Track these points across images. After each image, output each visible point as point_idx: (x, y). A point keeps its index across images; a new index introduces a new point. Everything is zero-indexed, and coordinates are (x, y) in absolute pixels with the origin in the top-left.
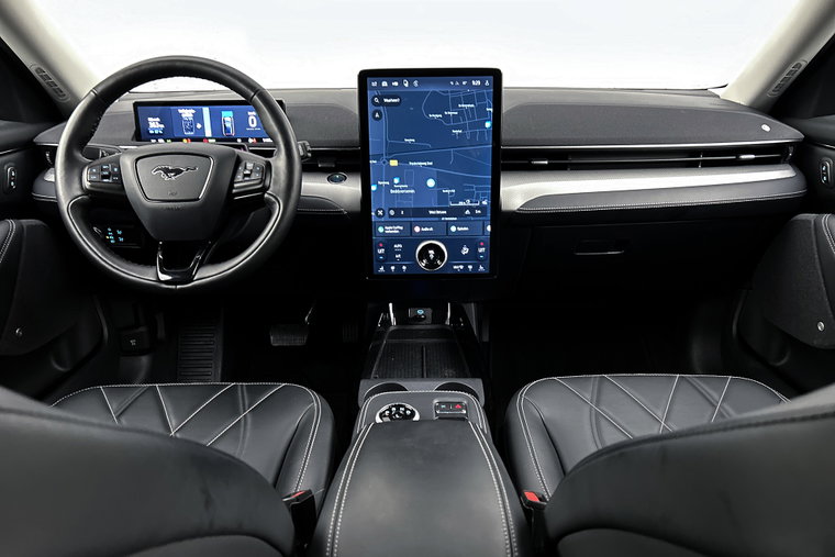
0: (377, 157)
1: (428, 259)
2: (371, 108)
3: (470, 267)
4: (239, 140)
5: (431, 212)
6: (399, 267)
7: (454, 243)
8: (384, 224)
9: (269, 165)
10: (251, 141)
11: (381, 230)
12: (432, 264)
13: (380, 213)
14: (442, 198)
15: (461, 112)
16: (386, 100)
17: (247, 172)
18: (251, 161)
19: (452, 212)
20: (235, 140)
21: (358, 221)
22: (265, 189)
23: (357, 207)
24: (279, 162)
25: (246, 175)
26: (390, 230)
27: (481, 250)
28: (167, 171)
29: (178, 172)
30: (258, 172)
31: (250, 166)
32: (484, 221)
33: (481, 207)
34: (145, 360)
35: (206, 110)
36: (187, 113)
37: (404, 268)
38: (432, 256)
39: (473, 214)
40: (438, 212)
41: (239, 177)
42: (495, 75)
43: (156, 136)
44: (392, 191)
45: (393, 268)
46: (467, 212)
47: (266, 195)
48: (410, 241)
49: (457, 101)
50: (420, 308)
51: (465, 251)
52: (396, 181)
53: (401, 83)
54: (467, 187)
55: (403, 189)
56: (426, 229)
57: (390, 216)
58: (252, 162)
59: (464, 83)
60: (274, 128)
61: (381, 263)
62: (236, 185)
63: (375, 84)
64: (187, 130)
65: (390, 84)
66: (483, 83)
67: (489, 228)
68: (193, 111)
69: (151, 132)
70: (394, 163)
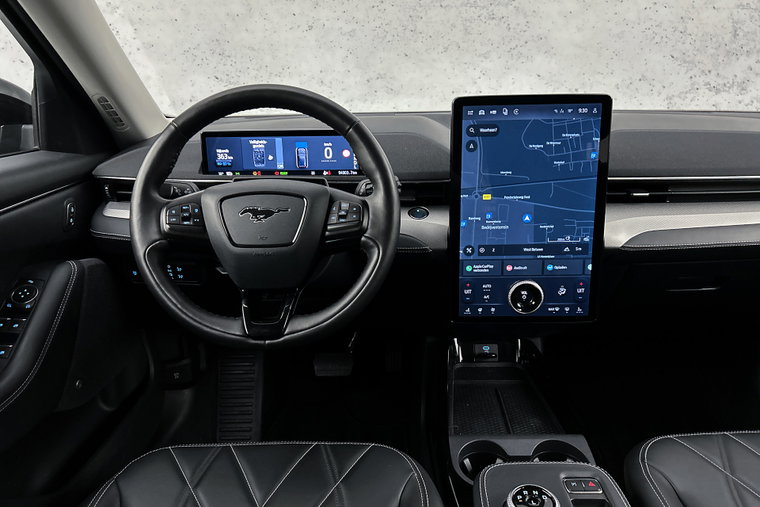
0: (469, 192)
1: (521, 301)
2: (465, 139)
3: (567, 309)
4: (313, 173)
5: (525, 249)
6: (487, 309)
7: (551, 282)
8: (472, 263)
9: (365, 204)
10: (325, 173)
11: (469, 268)
12: (527, 306)
13: (469, 250)
14: (539, 234)
15: (565, 142)
16: (482, 130)
17: (343, 213)
18: (346, 200)
19: (548, 249)
20: (309, 173)
21: (444, 260)
22: (363, 231)
23: (444, 245)
25: (341, 217)
26: (478, 269)
27: (580, 291)
28: (255, 213)
29: (268, 213)
30: (354, 213)
31: (345, 206)
32: (584, 259)
33: (584, 245)
35: (279, 140)
36: (258, 144)
37: (493, 310)
38: (524, 297)
39: (573, 251)
40: (533, 250)
41: (334, 218)
42: (605, 101)
43: (225, 169)
44: (483, 227)
45: (480, 310)
46: (567, 249)
47: (363, 239)
48: (501, 281)
49: (561, 130)
51: (562, 291)
52: (488, 216)
53: (500, 112)
54: (568, 223)
55: (496, 224)
56: (520, 268)
57: (480, 254)
59: (570, 111)
61: (468, 304)
62: (329, 227)
63: (470, 113)
64: (258, 162)
65: (487, 112)
66: (591, 110)
67: (590, 267)
68: (265, 142)
69: (219, 164)
70: (487, 197)
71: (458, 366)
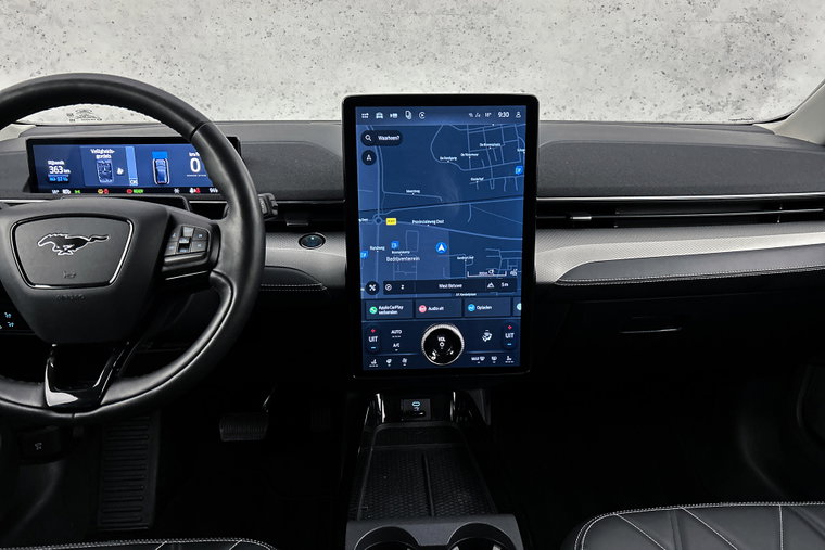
0: (369, 214)
1: (438, 348)
2: (360, 148)
3: (494, 358)
4: (177, 191)
5: (440, 286)
6: (397, 360)
7: (472, 326)
8: (377, 303)
9: (216, 231)
10: (192, 191)
11: (373, 310)
12: (443, 357)
13: (373, 288)
14: (457, 267)
15: (483, 153)
16: (380, 138)
17: (185, 241)
18: (189, 224)
19: (469, 285)
20: (171, 190)
21: (344, 295)
22: (211, 265)
23: (342, 282)
24: (232, 227)
25: (182, 246)
26: (385, 310)
27: (509, 336)
28: (61, 242)
29: (78, 243)
30: (200, 241)
31: (188, 232)
32: (512, 297)
33: (509, 279)
34: (54, 468)
35: (130, 149)
36: (103, 154)
37: (405, 361)
38: (442, 345)
39: (498, 288)
40: (451, 286)
41: (173, 249)
42: (530, 104)
43: (60, 185)
44: (388, 259)
45: (389, 361)
46: (491, 285)
47: (212, 275)
48: (413, 325)
49: (477, 139)
50: (416, 399)
51: (487, 337)
52: (394, 245)
53: (401, 115)
54: (491, 253)
55: (404, 256)
56: (435, 309)
57: (386, 292)
58: (191, 225)
59: (488, 115)
60: (225, 178)
61: (374, 355)
62: (167, 260)
63: (365, 116)
64: (103, 177)
65: (386, 115)
66: (513, 114)
67: (519, 307)
68: (112, 152)
69: (51, 179)
70: (392, 221)
71: (380, 427)
